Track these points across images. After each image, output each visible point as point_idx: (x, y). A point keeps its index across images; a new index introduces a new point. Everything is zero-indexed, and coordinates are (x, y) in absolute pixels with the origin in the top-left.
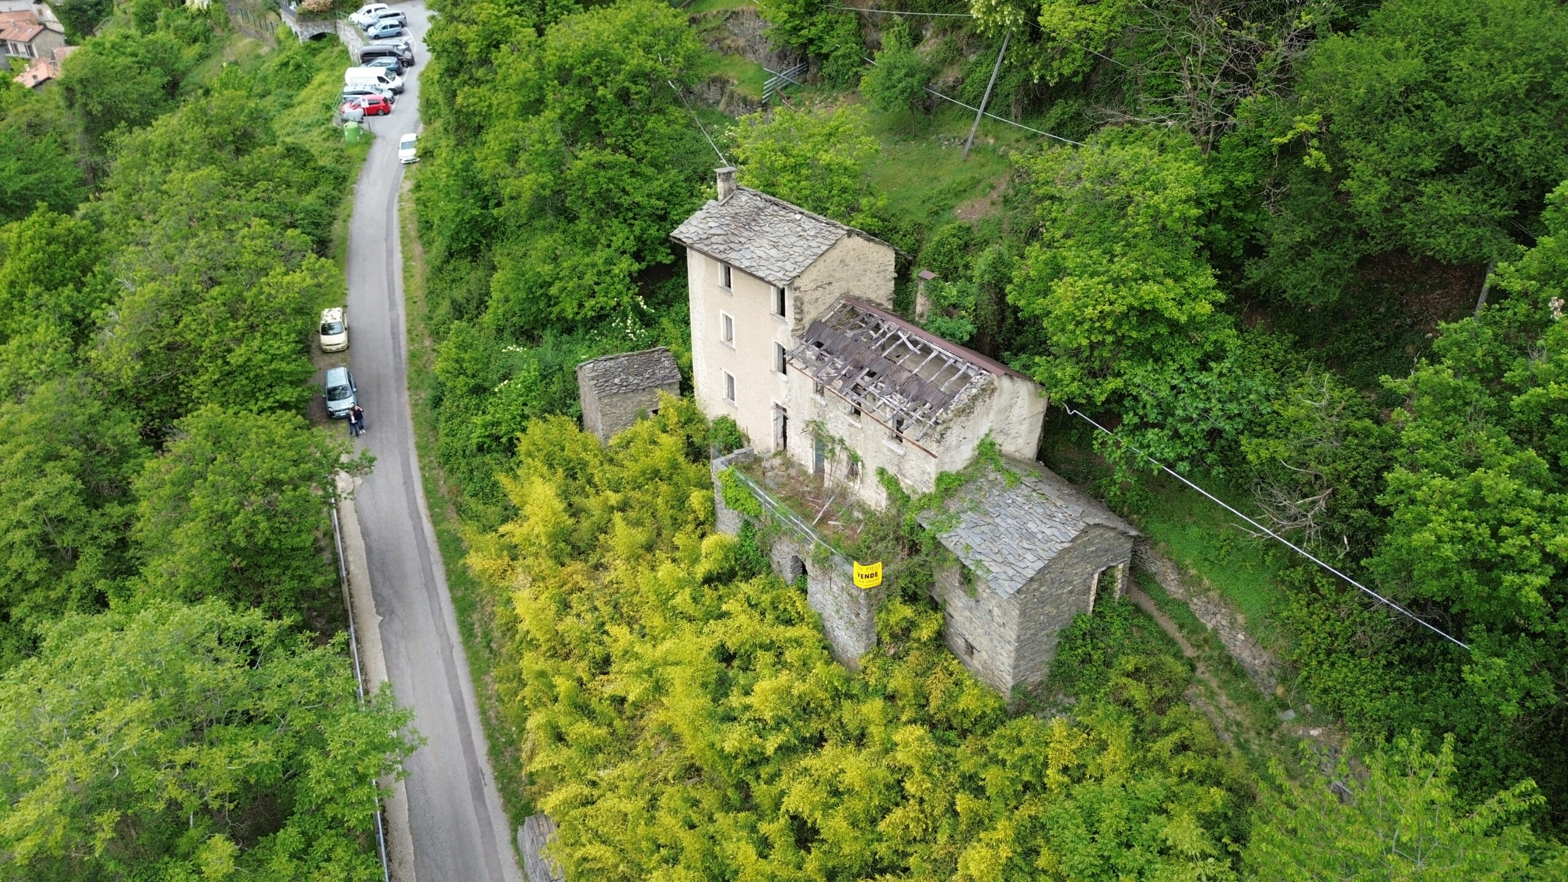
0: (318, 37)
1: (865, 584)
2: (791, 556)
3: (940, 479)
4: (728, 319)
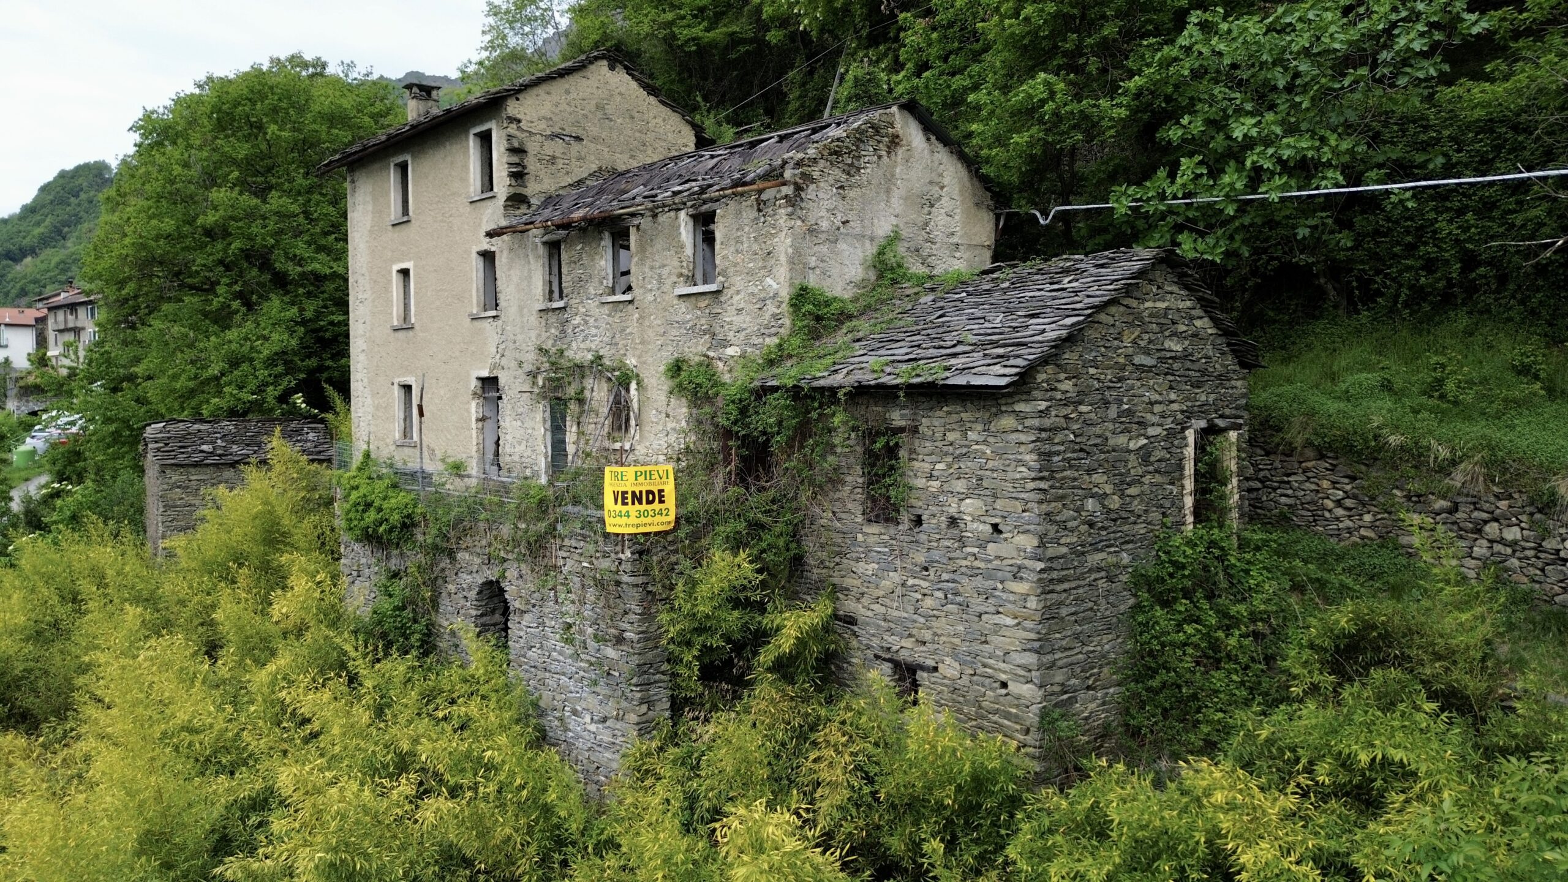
1: (633, 520)
2: (473, 594)
3: (801, 296)
4: (405, 273)
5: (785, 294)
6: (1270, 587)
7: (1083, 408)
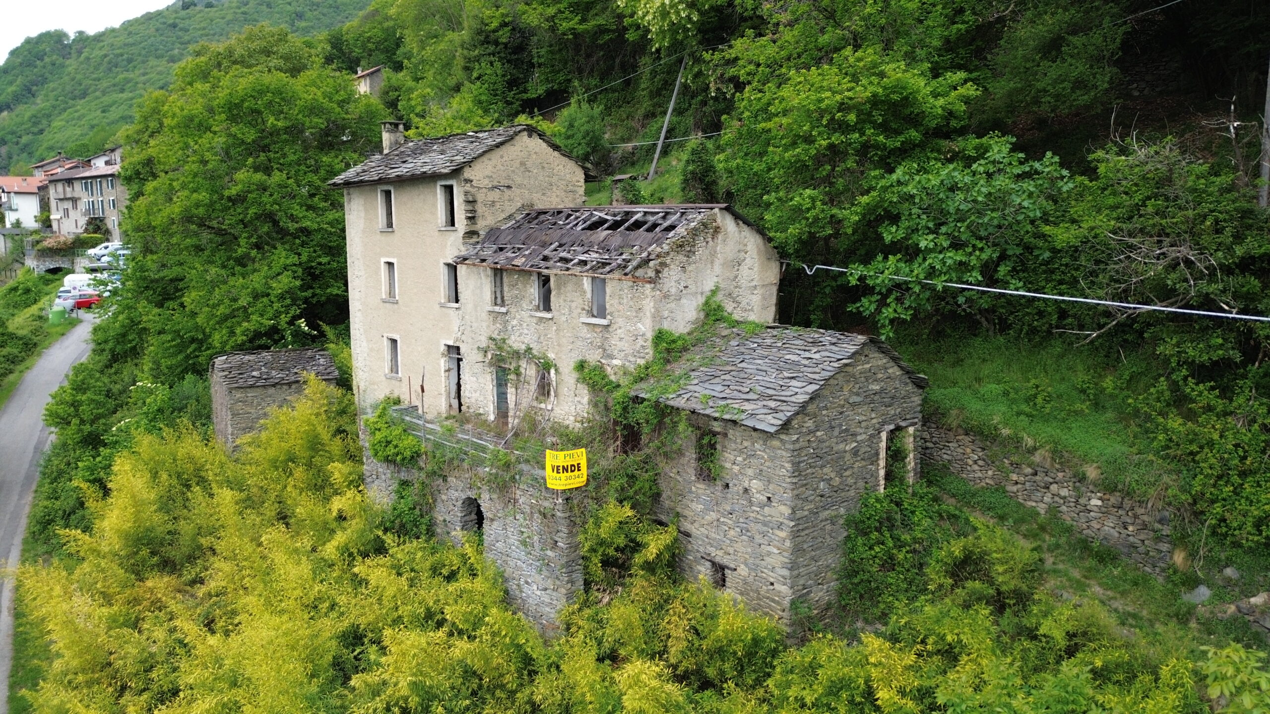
0: (55, 271)
1: (563, 482)
2: (459, 503)
3: (660, 337)
4: (390, 265)
5: (650, 335)
6: (927, 522)
7: (819, 434)
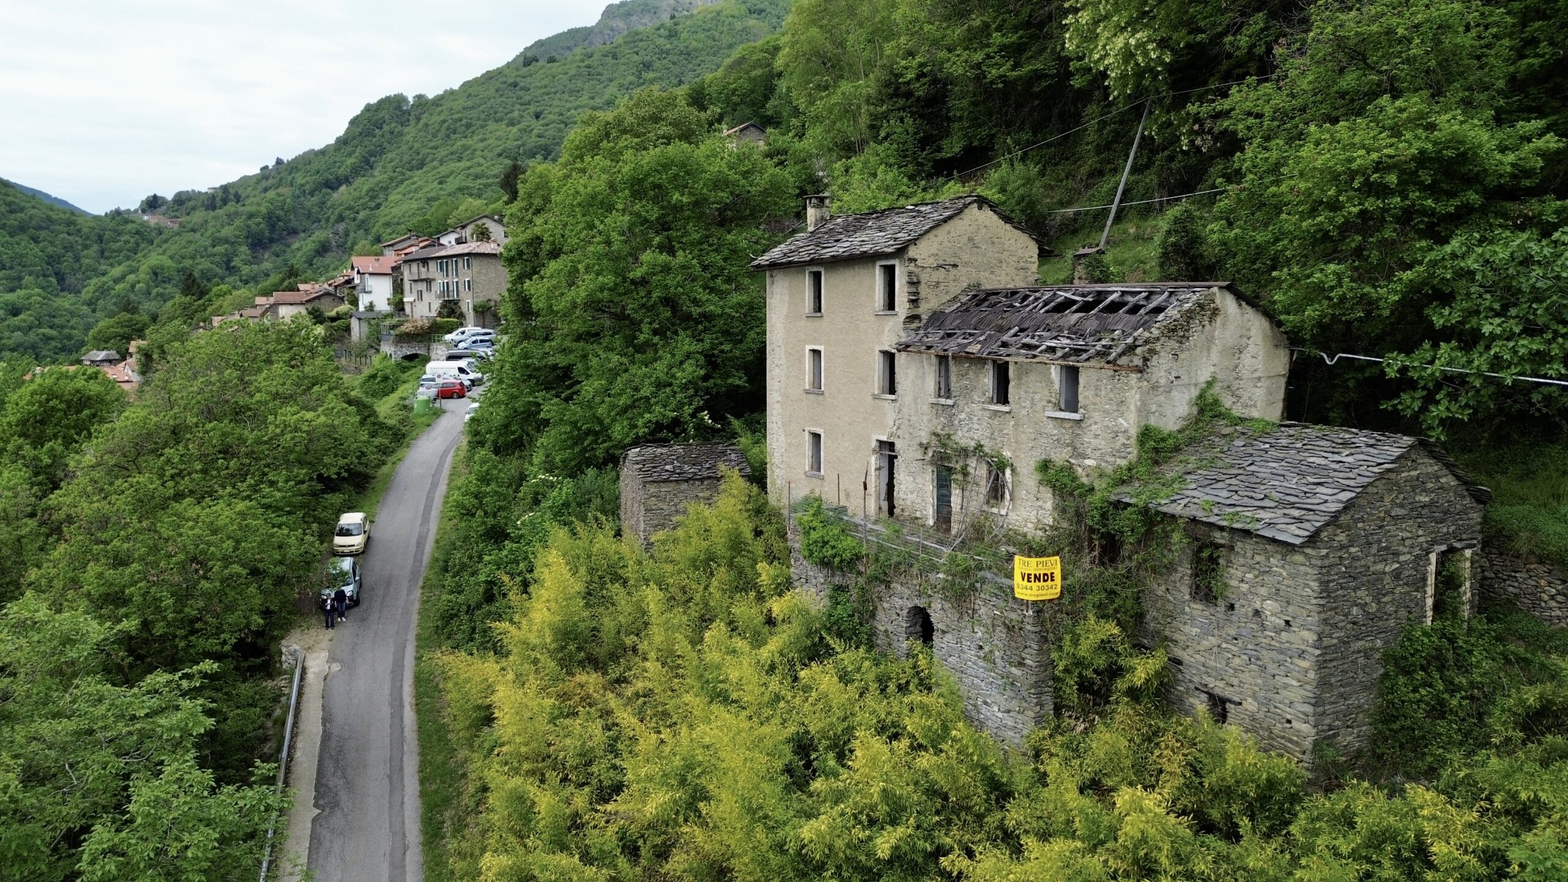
0: (410, 358)
1: (1034, 592)
2: (905, 612)
3: (1146, 434)
4: (816, 353)
5: (1134, 432)
6: (1486, 665)
7: (1352, 550)
